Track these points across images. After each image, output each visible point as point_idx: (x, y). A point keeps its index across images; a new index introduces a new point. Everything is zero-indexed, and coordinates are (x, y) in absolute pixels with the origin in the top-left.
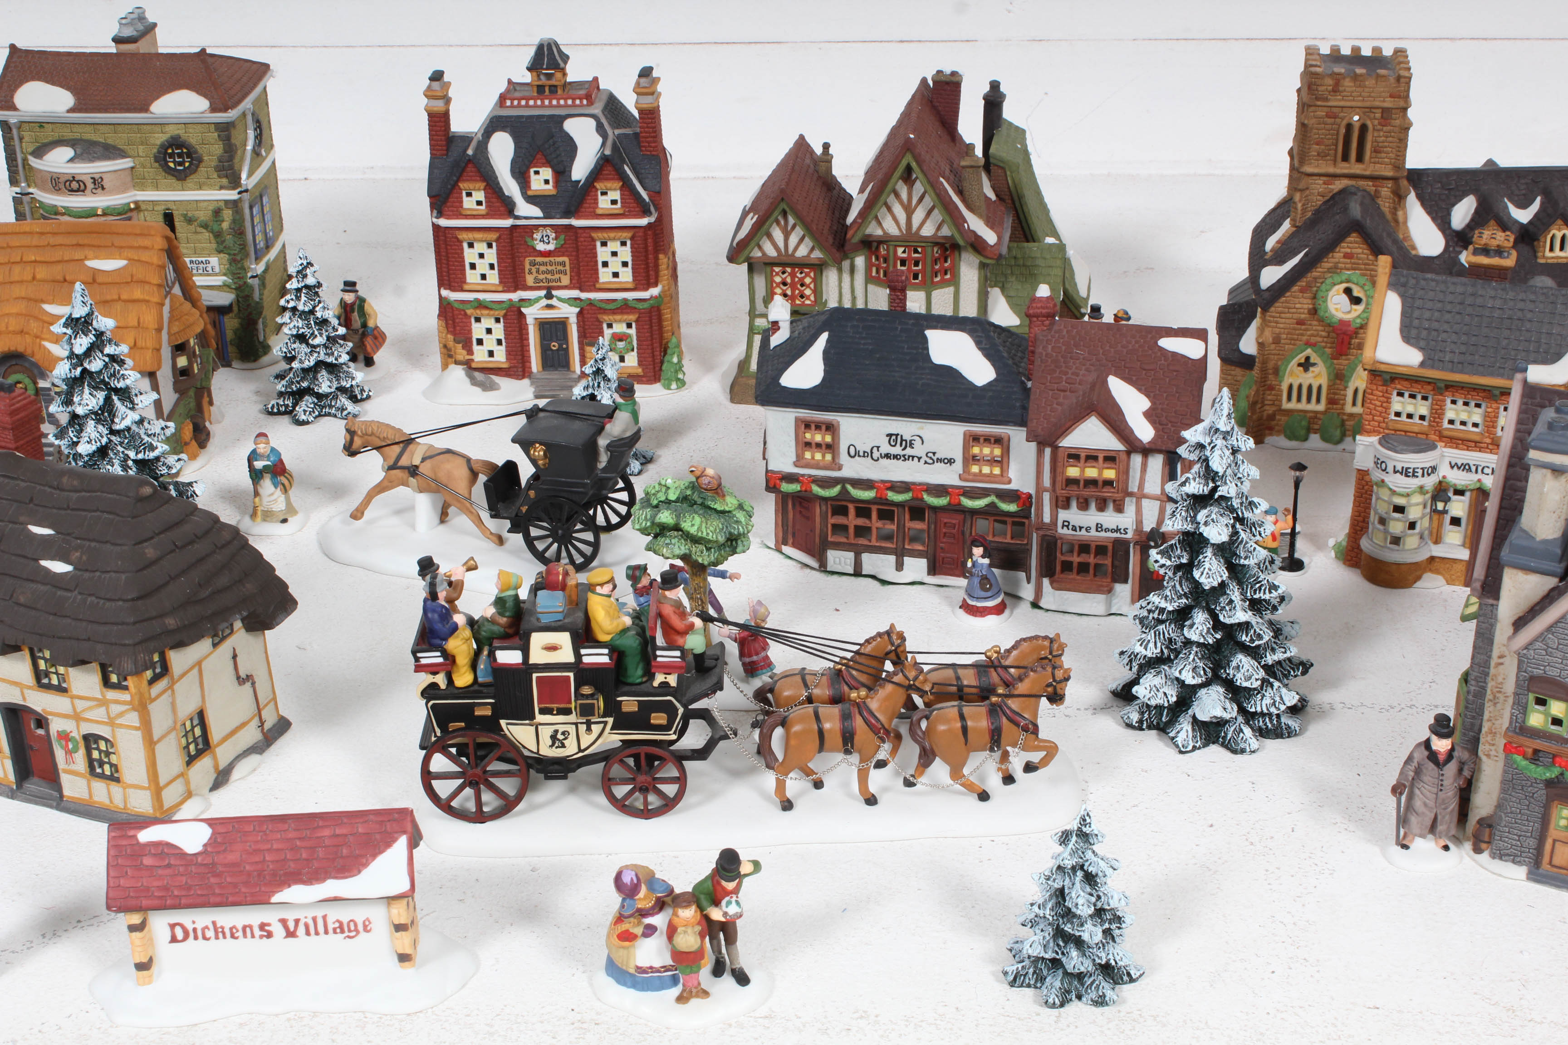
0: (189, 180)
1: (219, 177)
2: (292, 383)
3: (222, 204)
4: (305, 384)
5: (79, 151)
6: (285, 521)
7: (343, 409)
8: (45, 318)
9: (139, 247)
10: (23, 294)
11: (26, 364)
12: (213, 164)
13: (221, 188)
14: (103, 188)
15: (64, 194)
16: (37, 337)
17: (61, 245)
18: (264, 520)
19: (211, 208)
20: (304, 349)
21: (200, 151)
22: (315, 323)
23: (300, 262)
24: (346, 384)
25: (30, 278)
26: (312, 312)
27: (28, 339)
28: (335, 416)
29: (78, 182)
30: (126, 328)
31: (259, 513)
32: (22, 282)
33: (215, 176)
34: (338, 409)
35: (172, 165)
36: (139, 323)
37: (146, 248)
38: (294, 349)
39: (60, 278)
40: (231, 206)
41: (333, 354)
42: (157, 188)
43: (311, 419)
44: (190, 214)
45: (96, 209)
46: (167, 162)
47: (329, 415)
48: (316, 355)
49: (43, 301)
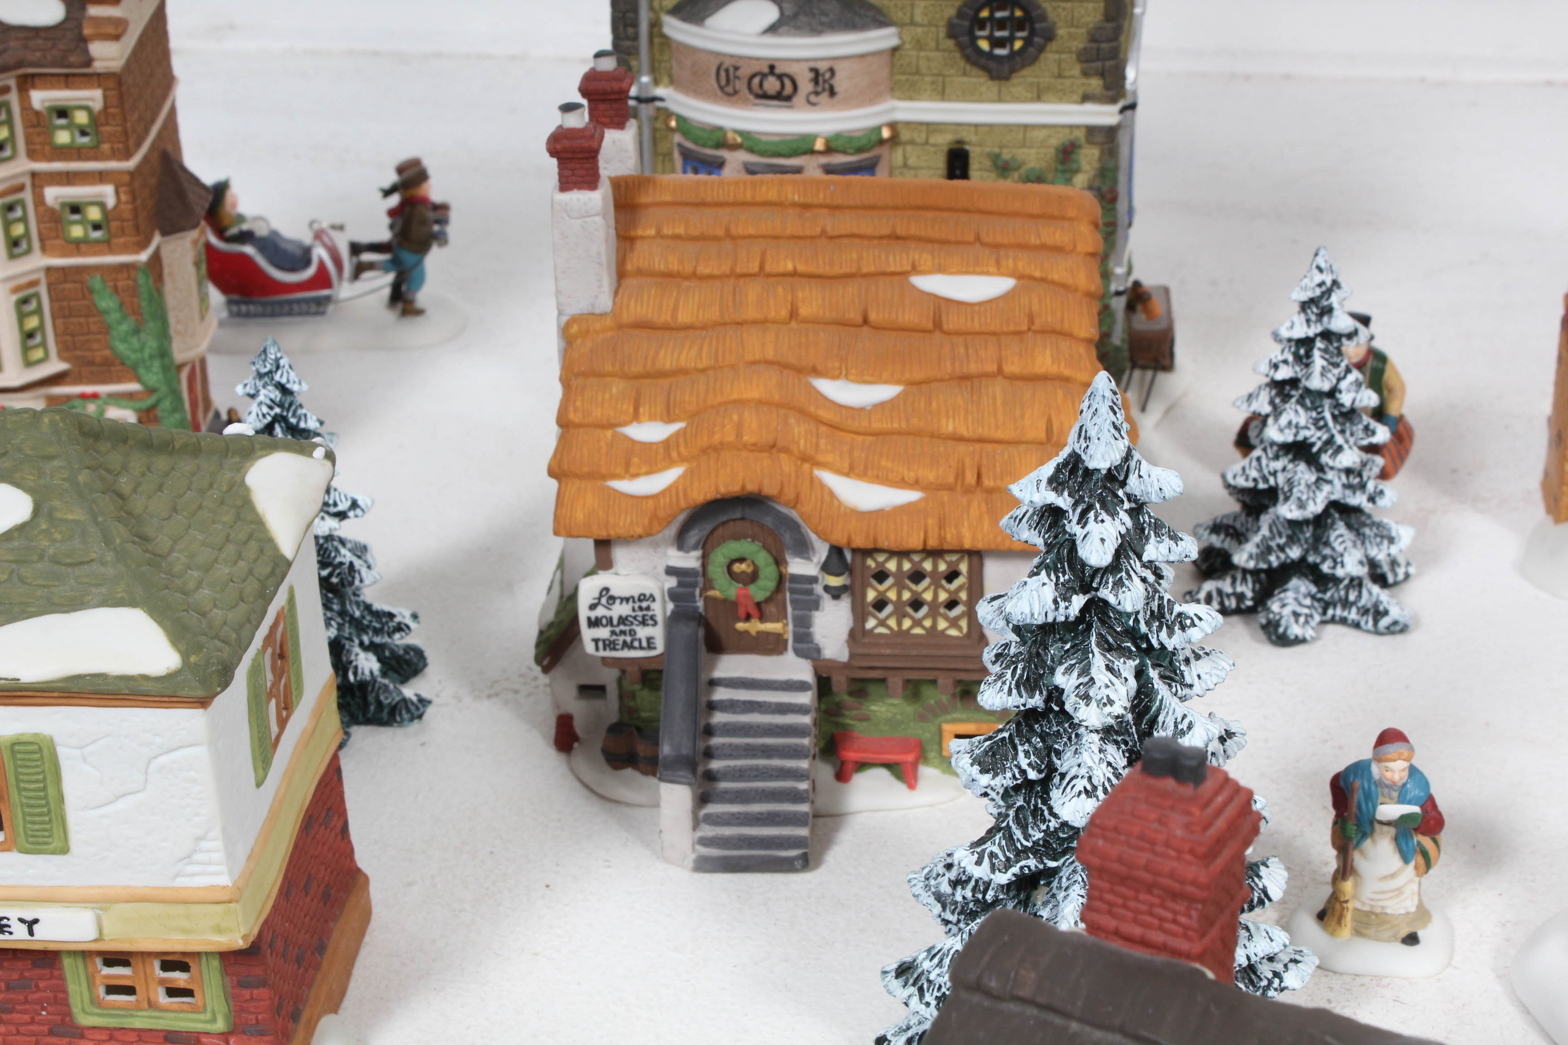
0: (1016, 79)
1: (1085, 74)
2: (1269, 550)
3: (1080, 135)
4: (1295, 553)
5: (789, 9)
6: (1412, 939)
7: (1378, 613)
8: (823, 413)
9: (1043, 247)
10: (770, 355)
11: (768, 521)
12: (1078, 44)
13: (1086, 98)
14: (832, 93)
15: (745, 103)
16: (805, 458)
17: (853, 236)
18: (1358, 932)
19: (1055, 141)
20: (1304, 474)
21: (1052, 15)
22: (1334, 417)
23: (1318, 278)
24: (1380, 554)
25: (784, 313)
26: (1332, 393)
27: (787, 465)
28: (1357, 625)
29: (780, 77)
30: (1017, 443)
31: (1348, 917)
32: (764, 322)
33: (1076, 71)
34: (1365, 611)
35: (984, 45)
36: (1049, 431)
37: (1057, 249)
38: (1274, 474)
39: (854, 315)
40: (1100, 138)
41: (1363, 486)
42: (942, 94)
43: (1309, 633)
44: (1006, 155)
45: (812, 138)
46: (974, 39)
47: (1343, 621)
48: (1326, 488)
49: (816, 372)
